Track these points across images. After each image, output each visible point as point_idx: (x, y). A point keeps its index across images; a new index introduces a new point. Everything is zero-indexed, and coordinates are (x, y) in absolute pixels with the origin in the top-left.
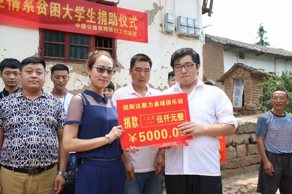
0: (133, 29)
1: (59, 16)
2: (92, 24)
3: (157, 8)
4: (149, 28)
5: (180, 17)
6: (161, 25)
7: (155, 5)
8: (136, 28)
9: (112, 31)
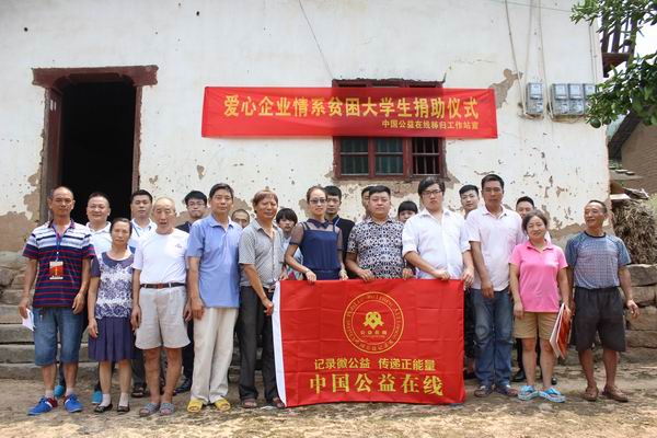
0: (472, 119)
1: (358, 114)
2: (406, 119)
3: (511, 77)
4: (499, 112)
5: (554, 85)
6: (520, 105)
7: (507, 72)
8: (476, 116)
9: (436, 126)
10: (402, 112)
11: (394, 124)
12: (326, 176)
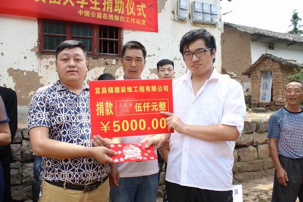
0: (141, 17)
1: (59, 3)
2: (96, 11)
4: (159, 15)
5: (194, 2)
6: (173, 12)
8: (145, 16)
9: (118, 19)
10: (93, 5)
11: (87, 13)
12: (32, 50)
